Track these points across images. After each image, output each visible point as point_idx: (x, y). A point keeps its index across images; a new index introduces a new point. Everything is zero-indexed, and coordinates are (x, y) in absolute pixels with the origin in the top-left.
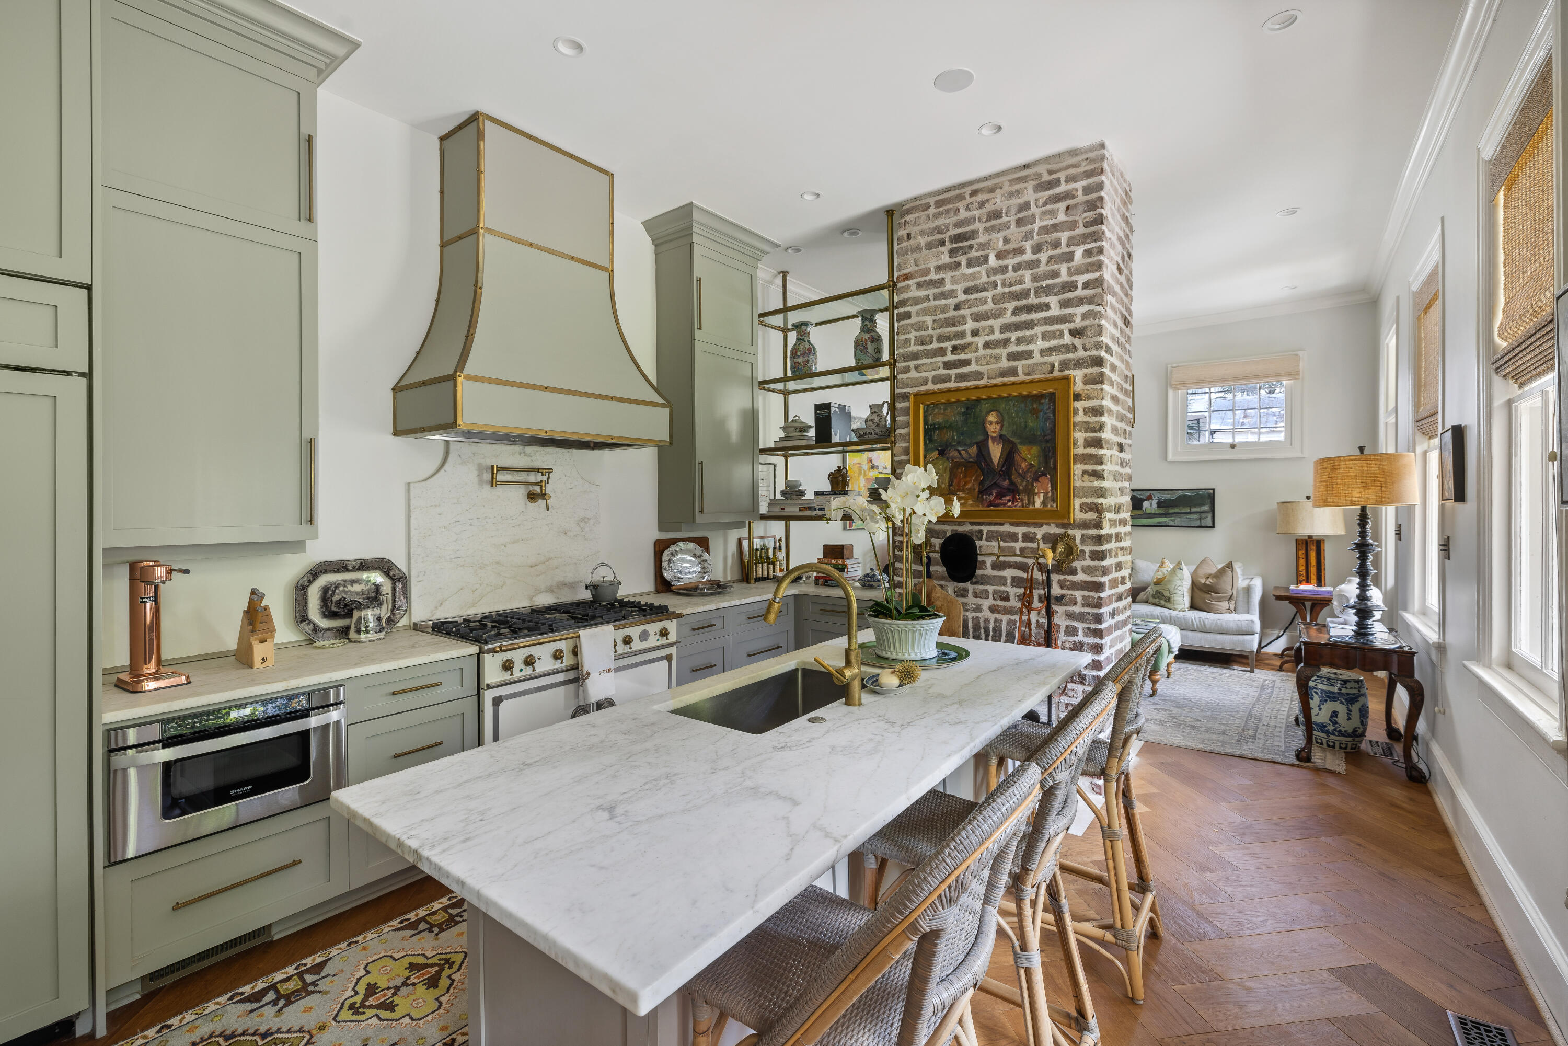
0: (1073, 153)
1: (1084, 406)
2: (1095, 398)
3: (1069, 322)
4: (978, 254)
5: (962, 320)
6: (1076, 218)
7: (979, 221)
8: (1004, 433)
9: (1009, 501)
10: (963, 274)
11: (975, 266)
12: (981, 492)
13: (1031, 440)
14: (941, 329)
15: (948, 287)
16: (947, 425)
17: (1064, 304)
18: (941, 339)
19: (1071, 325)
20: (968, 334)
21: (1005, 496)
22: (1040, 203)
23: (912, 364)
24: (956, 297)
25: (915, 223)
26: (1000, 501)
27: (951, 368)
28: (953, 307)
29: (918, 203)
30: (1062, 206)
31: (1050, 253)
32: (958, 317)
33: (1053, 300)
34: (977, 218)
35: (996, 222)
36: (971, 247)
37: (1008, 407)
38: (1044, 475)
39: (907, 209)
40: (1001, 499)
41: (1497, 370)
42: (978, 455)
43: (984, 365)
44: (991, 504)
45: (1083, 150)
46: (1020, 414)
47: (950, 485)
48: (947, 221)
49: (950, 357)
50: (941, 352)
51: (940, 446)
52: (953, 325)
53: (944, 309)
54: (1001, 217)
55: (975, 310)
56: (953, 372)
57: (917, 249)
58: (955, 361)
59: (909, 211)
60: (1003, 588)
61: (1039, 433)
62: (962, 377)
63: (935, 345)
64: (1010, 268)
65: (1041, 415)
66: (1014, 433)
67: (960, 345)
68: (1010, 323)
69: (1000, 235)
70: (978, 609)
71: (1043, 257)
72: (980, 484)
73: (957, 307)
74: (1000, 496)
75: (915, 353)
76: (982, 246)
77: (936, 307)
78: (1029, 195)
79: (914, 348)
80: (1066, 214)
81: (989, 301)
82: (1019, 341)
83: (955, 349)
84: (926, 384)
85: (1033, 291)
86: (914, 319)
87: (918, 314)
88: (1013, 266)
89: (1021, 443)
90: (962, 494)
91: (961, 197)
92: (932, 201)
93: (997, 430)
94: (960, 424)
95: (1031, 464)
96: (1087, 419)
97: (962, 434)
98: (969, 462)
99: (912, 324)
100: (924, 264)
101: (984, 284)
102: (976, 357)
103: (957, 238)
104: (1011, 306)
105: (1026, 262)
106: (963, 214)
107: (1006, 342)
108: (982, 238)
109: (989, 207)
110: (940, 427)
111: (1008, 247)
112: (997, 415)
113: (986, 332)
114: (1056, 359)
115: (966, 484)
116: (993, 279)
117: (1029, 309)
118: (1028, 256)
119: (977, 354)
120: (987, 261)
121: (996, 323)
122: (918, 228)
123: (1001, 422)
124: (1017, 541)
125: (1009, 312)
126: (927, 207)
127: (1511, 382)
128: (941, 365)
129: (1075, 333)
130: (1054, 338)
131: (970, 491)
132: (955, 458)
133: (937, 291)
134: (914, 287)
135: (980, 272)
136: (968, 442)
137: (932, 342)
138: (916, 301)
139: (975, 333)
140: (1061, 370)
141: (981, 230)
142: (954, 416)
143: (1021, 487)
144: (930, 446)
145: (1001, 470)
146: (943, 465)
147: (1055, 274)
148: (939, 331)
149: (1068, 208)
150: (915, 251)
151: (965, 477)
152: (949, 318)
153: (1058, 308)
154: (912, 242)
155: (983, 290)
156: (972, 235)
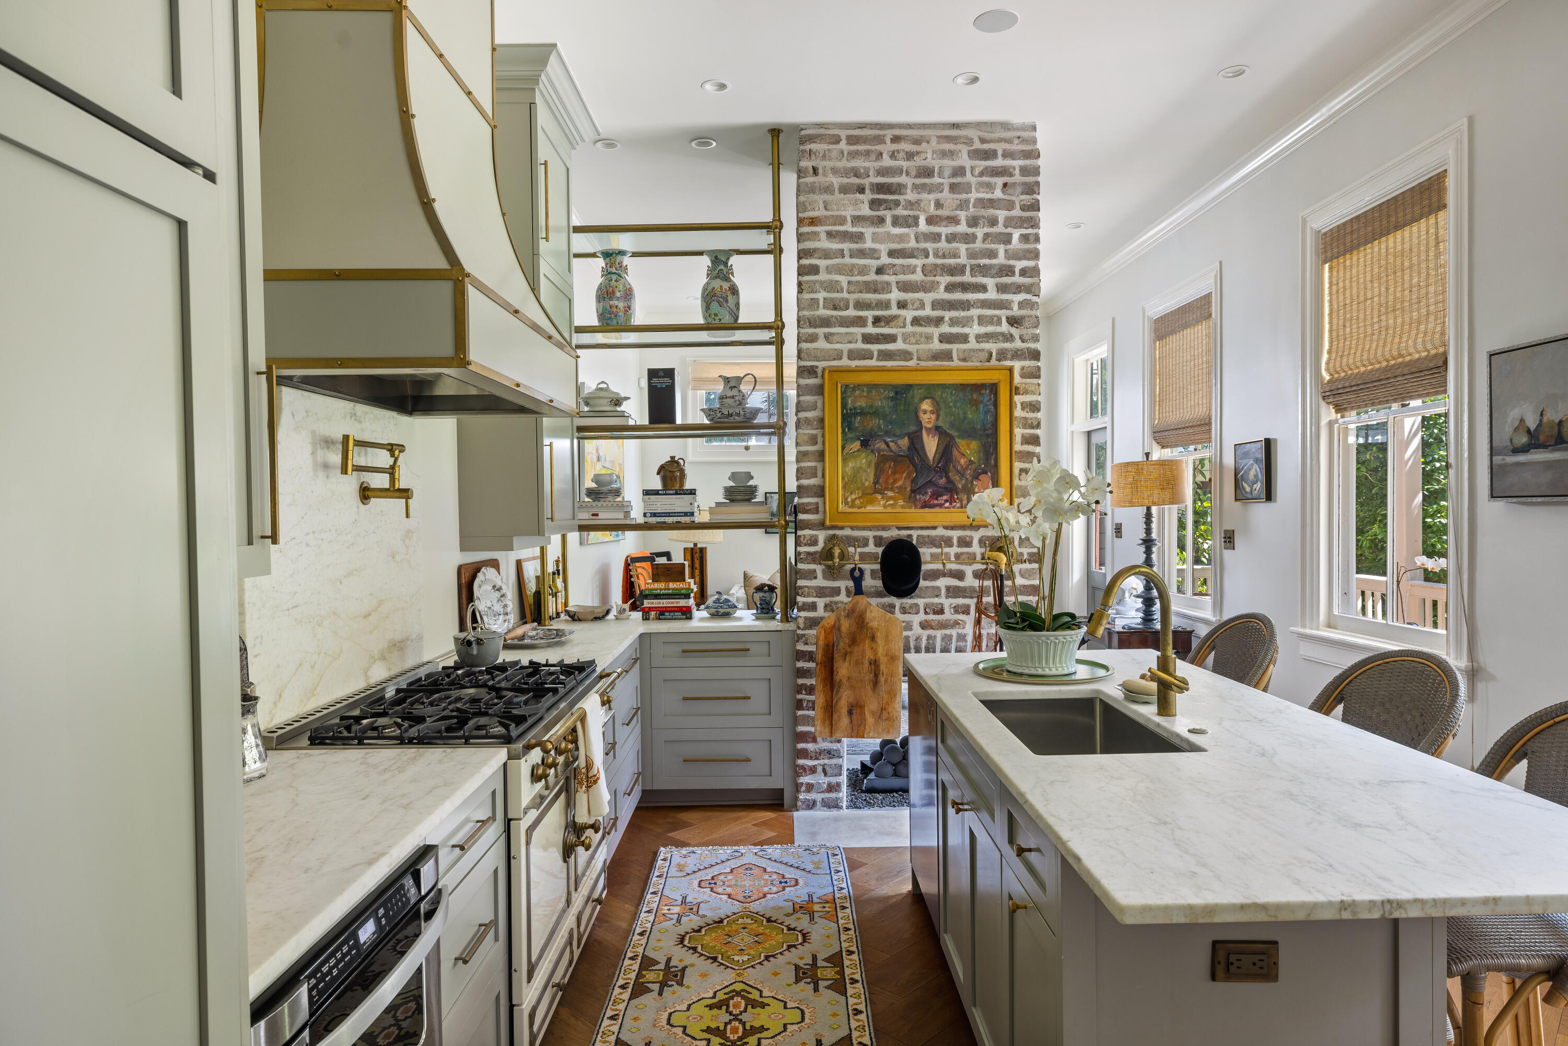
0: (1005, 126)
1: (1022, 401)
2: (1033, 393)
3: (1006, 308)
4: (906, 213)
5: (886, 288)
6: (1013, 198)
7: (907, 175)
8: (940, 424)
9: (946, 501)
10: (888, 233)
11: (901, 226)
12: (913, 491)
13: (970, 434)
14: (860, 294)
15: (868, 244)
16: (871, 411)
17: (1002, 288)
18: (859, 305)
19: (1009, 313)
20: (894, 305)
21: (942, 495)
22: (977, 172)
23: (821, 331)
24: (878, 258)
25: (824, 156)
26: (936, 502)
27: (873, 343)
28: (874, 270)
29: (822, 131)
30: (999, 181)
31: (987, 230)
32: (881, 282)
33: (990, 282)
34: (904, 170)
35: (927, 181)
36: (897, 203)
37: (944, 395)
38: (985, 472)
39: (809, 135)
40: (937, 499)
41: (1324, 398)
42: (909, 448)
43: (913, 344)
44: (925, 505)
45: (1015, 127)
46: (958, 404)
47: (876, 482)
48: (867, 164)
49: (870, 329)
50: (860, 321)
51: (863, 436)
52: (875, 291)
53: (863, 271)
54: (933, 176)
55: (902, 277)
56: (875, 348)
57: (828, 189)
58: (878, 334)
59: (811, 139)
60: (936, 600)
61: (979, 427)
62: (886, 355)
63: (851, 312)
64: (943, 237)
65: (981, 406)
66: (952, 425)
67: (883, 316)
68: (943, 300)
69: (932, 197)
70: (909, 627)
71: (980, 232)
72: (912, 483)
73: (880, 271)
74: (936, 495)
75: (824, 319)
76: (911, 205)
77: (853, 266)
78: (964, 160)
79: (823, 312)
80: (1003, 192)
81: (919, 270)
82: (954, 322)
83: (877, 321)
84: (841, 358)
85: (968, 268)
86: (823, 276)
87: (829, 270)
88: (947, 236)
89: (959, 437)
90: (890, 494)
91: (880, 140)
92: (843, 134)
93: (932, 420)
94: (887, 410)
95: (970, 460)
96: (1024, 414)
97: (891, 422)
98: (899, 456)
99: (821, 283)
100: (838, 210)
101: (913, 249)
102: (903, 334)
103: (880, 188)
104: (945, 280)
105: (962, 234)
106: (887, 162)
107: (939, 321)
108: (910, 196)
109: (918, 161)
110: (863, 413)
111: (939, 212)
112: (933, 404)
113: (915, 306)
114: (993, 347)
115: (895, 481)
116: (923, 245)
117: (965, 287)
118: (962, 228)
119: (904, 330)
120: (916, 224)
121: (928, 298)
122: (829, 164)
123: (936, 411)
124: (951, 546)
125: (942, 287)
126: (837, 140)
127: (1331, 407)
128: (860, 338)
129: (1014, 321)
130: (992, 323)
131: (901, 490)
132: (883, 451)
133: (854, 246)
134: (823, 236)
135: (908, 235)
136: (898, 432)
137: (847, 308)
138: (826, 255)
139: (902, 305)
140: (999, 360)
141: (910, 186)
142: (881, 402)
143: (960, 486)
144: (849, 435)
145: (937, 467)
146: (867, 458)
147: (993, 254)
148: (856, 296)
149: (1005, 185)
150: (825, 192)
151: (894, 473)
152: (869, 282)
153: (995, 292)
154: (819, 179)
155: (912, 256)
156: (899, 189)
